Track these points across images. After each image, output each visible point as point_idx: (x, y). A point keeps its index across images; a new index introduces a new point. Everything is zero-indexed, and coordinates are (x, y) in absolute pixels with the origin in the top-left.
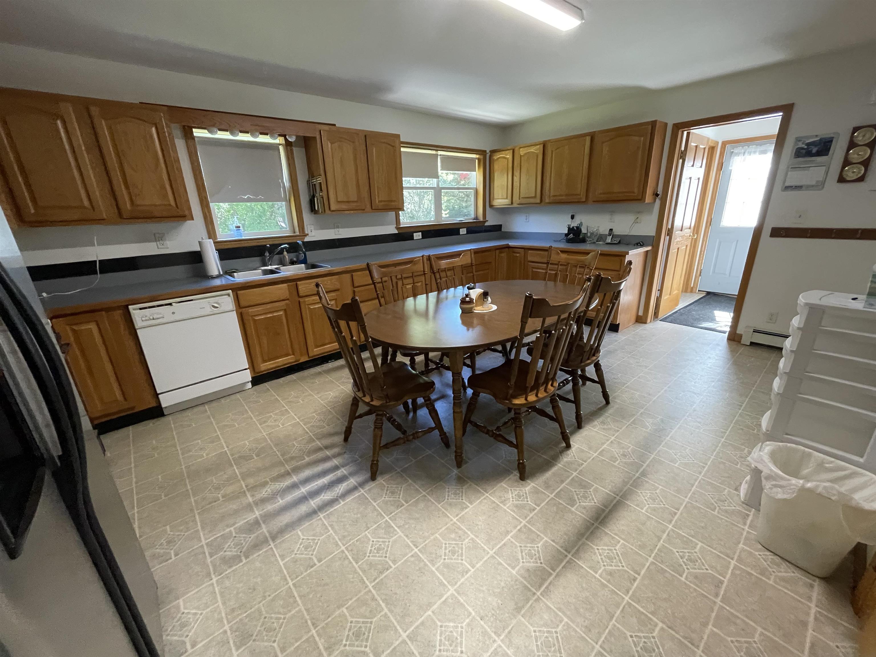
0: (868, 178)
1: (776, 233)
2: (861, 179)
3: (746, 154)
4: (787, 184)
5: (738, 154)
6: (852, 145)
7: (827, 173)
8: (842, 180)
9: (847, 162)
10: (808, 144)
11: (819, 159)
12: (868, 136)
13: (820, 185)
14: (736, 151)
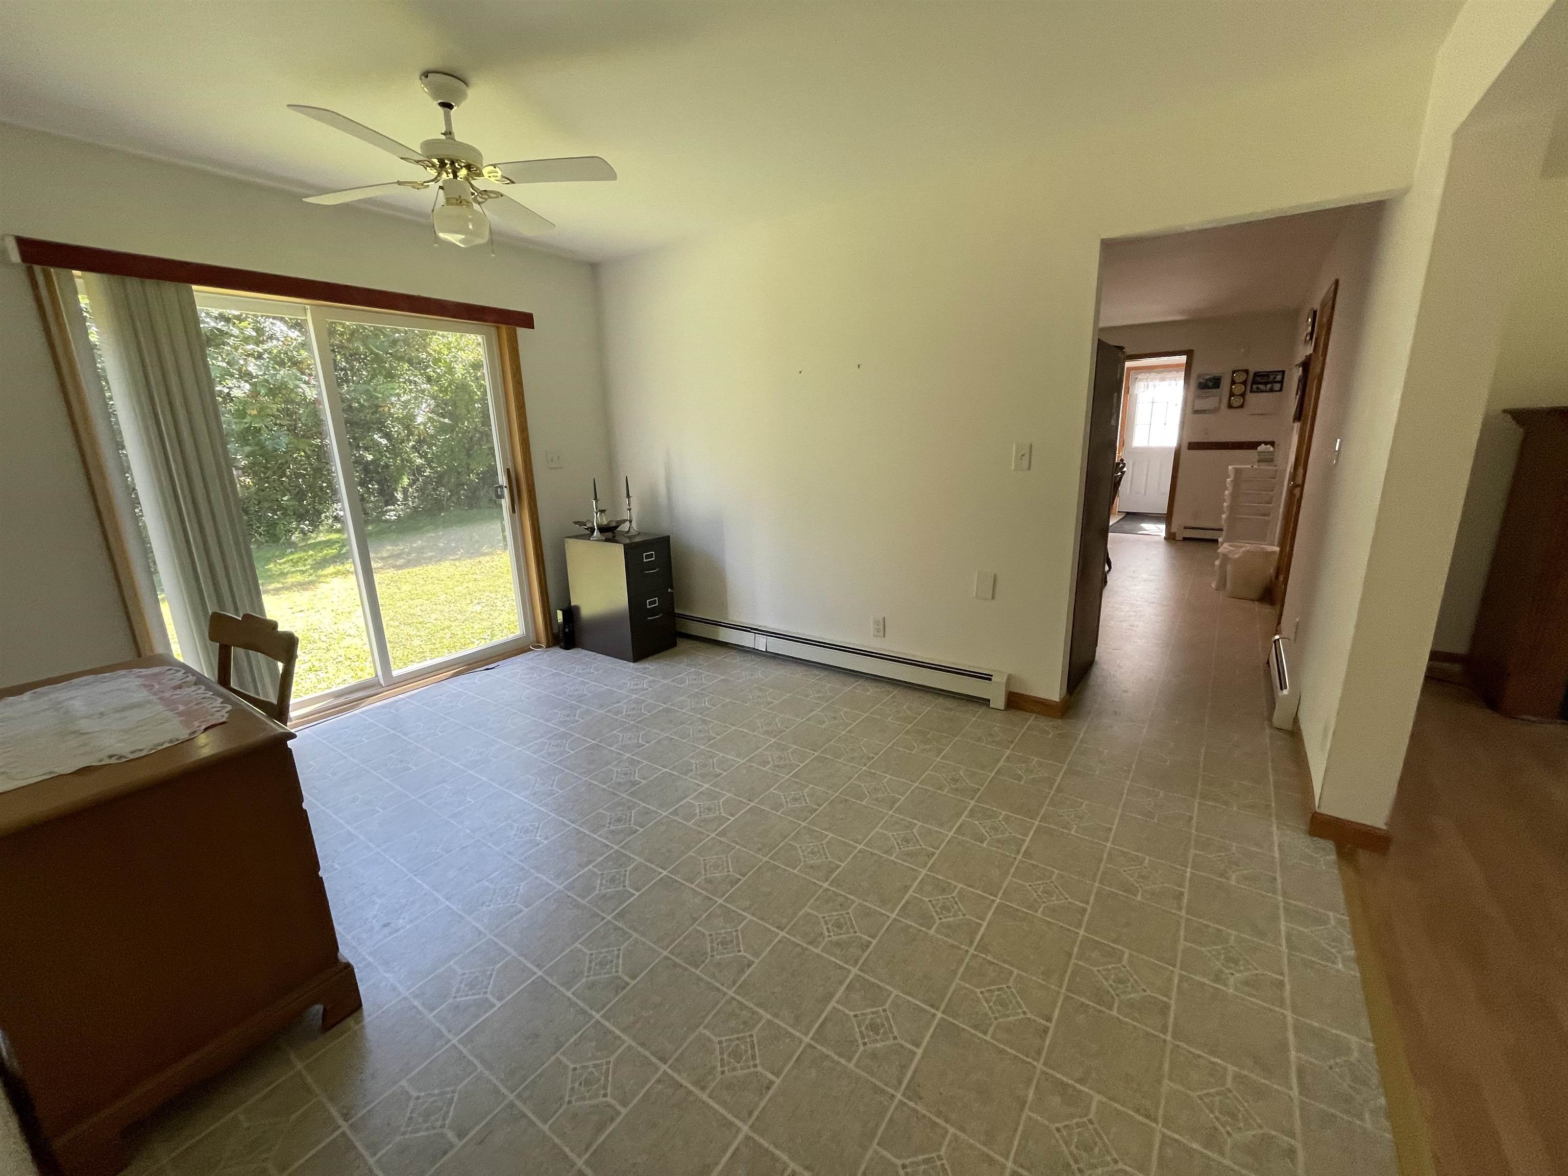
0: (1245, 405)
1: (1193, 446)
2: (1242, 406)
3: (1149, 380)
4: (1196, 408)
5: (1141, 380)
6: (1233, 382)
7: (1220, 401)
8: (1230, 406)
9: (1232, 394)
10: (1206, 380)
11: (1214, 391)
12: (1242, 377)
13: (1216, 410)
14: (1139, 377)
